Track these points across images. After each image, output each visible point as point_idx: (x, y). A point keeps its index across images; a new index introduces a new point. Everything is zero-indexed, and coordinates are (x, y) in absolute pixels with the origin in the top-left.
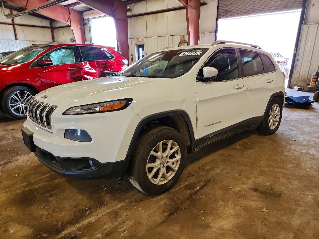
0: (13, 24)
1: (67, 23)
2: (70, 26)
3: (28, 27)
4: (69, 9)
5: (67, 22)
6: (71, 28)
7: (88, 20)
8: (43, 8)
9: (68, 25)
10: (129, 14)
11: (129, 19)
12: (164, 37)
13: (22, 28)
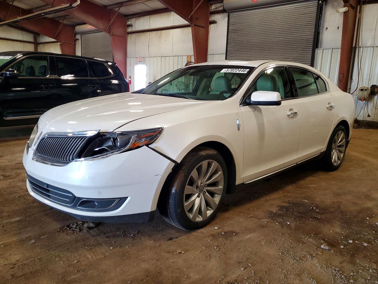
11: (129, 35)
12: (168, 57)
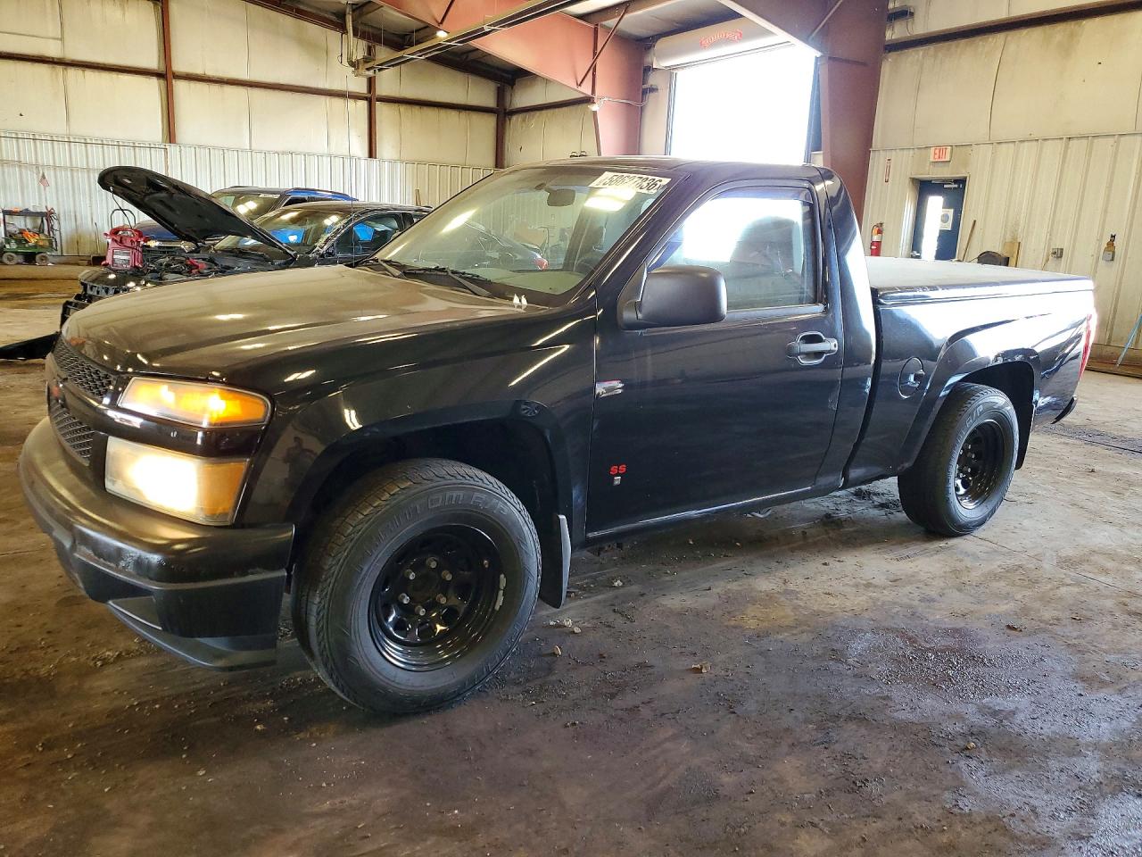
0: (371, 98)
1: (580, 89)
2: (588, 100)
3: (417, 107)
4: (596, 31)
5: (582, 82)
6: (594, 108)
7: (670, 71)
8: (509, 25)
9: (582, 96)
10: (895, 33)
11: (892, 57)
12: (1111, 140)
13: (397, 113)
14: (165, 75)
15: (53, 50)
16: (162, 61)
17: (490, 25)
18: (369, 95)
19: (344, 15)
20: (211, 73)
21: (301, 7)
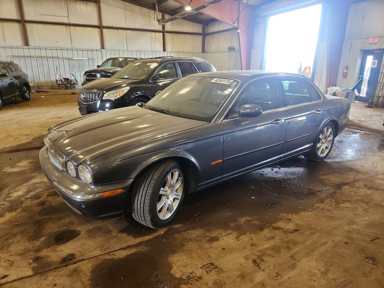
0: (164, 32)
1: (234, 25)
2: (237, 28)
3: (178, 34)
4: (239, 4)
5: (234, 23)
6: (239, 31)
7: (265, 17)
8: (214, 3)
9: (234, 27)
13: (172, 36)
14: (100, 27)
15: (66, 21)
16: (99, 23)
17: (208, 4)
18: (163, 31)
19: (155, 4)
20: (114, 26)
21: (141, 2)
